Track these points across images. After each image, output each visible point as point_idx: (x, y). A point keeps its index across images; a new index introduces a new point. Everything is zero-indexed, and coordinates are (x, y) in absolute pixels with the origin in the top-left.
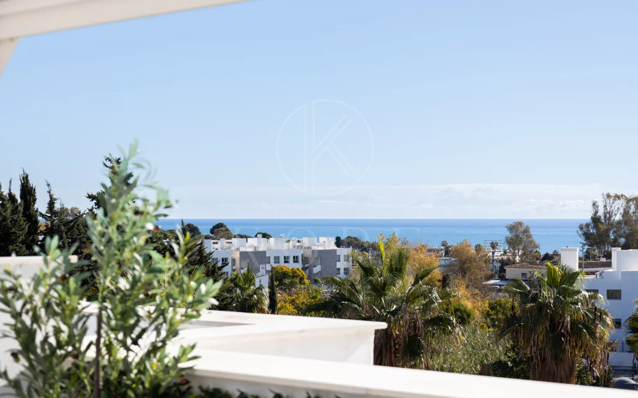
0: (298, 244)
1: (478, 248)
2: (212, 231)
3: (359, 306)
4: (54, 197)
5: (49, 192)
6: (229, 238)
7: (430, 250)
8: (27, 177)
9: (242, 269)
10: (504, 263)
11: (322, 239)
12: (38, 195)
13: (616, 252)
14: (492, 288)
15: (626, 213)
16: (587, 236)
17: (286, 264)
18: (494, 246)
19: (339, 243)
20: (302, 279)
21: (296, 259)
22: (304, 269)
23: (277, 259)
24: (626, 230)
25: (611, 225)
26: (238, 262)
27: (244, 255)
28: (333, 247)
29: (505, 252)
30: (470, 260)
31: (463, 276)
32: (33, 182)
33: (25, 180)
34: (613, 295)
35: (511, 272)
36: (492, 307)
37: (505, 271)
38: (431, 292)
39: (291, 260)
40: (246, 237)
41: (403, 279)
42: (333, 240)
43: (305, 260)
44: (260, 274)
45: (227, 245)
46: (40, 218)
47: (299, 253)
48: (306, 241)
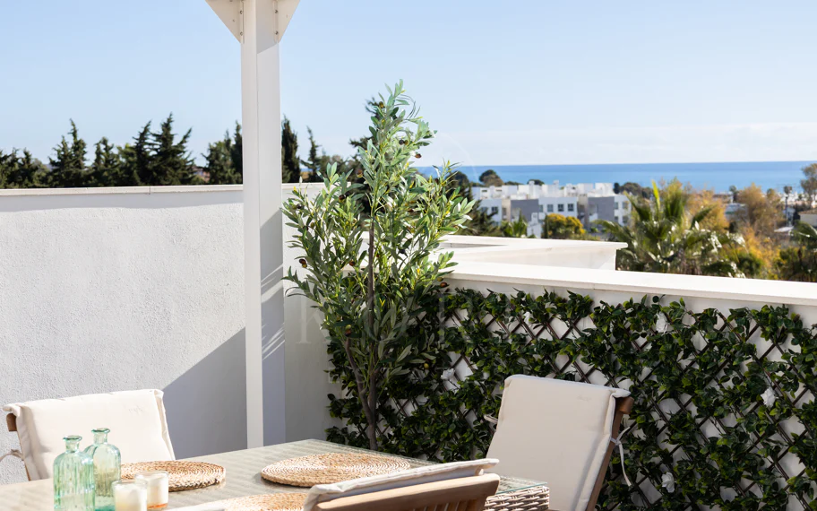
0: (573, 191)
1: (770, 193)
2: (481, 179)
3: (634, 252)
4: (316, 144)
5: (311, 139)
6: (500, 185)
7: (716, 196)
8: (288, 123)
9: (513, 218)
10: (799, 209)
11: (599, 186)
12: (299, 141)
14: (783, 236)
17: (561, 213)
18: (787, 190)
19: (617, 189)
20: (577, 229)
21: (571, 208)
22: (580, 217)
23: (550, 208)
26: (508, 211)
27: (515, 204)
28: (611, 193)
29: (800, 197)
30: (761, 205)
31: (752, 223)
32: (294, 129)
33: (286, 127)
35: (805, 219)
36: (784, 256)
37: (799, 217)
38: (710, 237)
39: (566, 208)
40: (517, 184)
41: (679, 224)
42: (611, 187)
43: (581, 208)
44: (532, 223)
45: (497, 193)
46: (302, 167)
47: (574, 202)
48: (581, 188)
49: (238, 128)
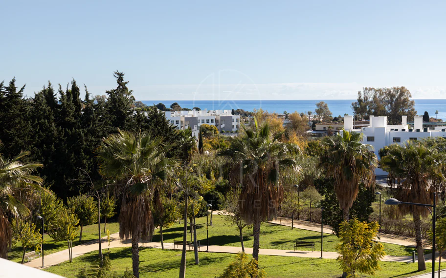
0: (214, 114)
1: (302, 115)
2: (171, 107)
3: (244, 154)
4: (89, 93)
5: (86, 90)
6: (180, 110)
8: (75, 82)
9: (186, 126)
10: (315, 122)
11: (225, 111)
12: (81, 91)
13: (372, 117)
14: (309, 135)
15: (375, 97)
16: (356, 108)
17: (208, 124)
18: (309, 113)
19: (233, 113)
20: (215, 131)
21: (212, 121)
22: (217, 126)
23: (203, 121)
24: (374, 105)
25: (367, 103)
26: (184, 122)
27: (187, 119)
28: (231, 115)
29: (315, 117)
30: (298, 121)
31: (295, 130)
32: (78, 85)
33: (74, 84)
34: (371, 139)
35: (318, 127)
36: (310, 145)
37: (315, 126)
38: (282, 146)
39: (210, 121)
40: (188, 110)
41: (267, 139)
42: (231, 111)
43: (217, 121)
44: (194, 130)
45: (179, 114)
46: (82, 104)
47: (214, 118)
48: (217, 112)
49: (50, 85)
